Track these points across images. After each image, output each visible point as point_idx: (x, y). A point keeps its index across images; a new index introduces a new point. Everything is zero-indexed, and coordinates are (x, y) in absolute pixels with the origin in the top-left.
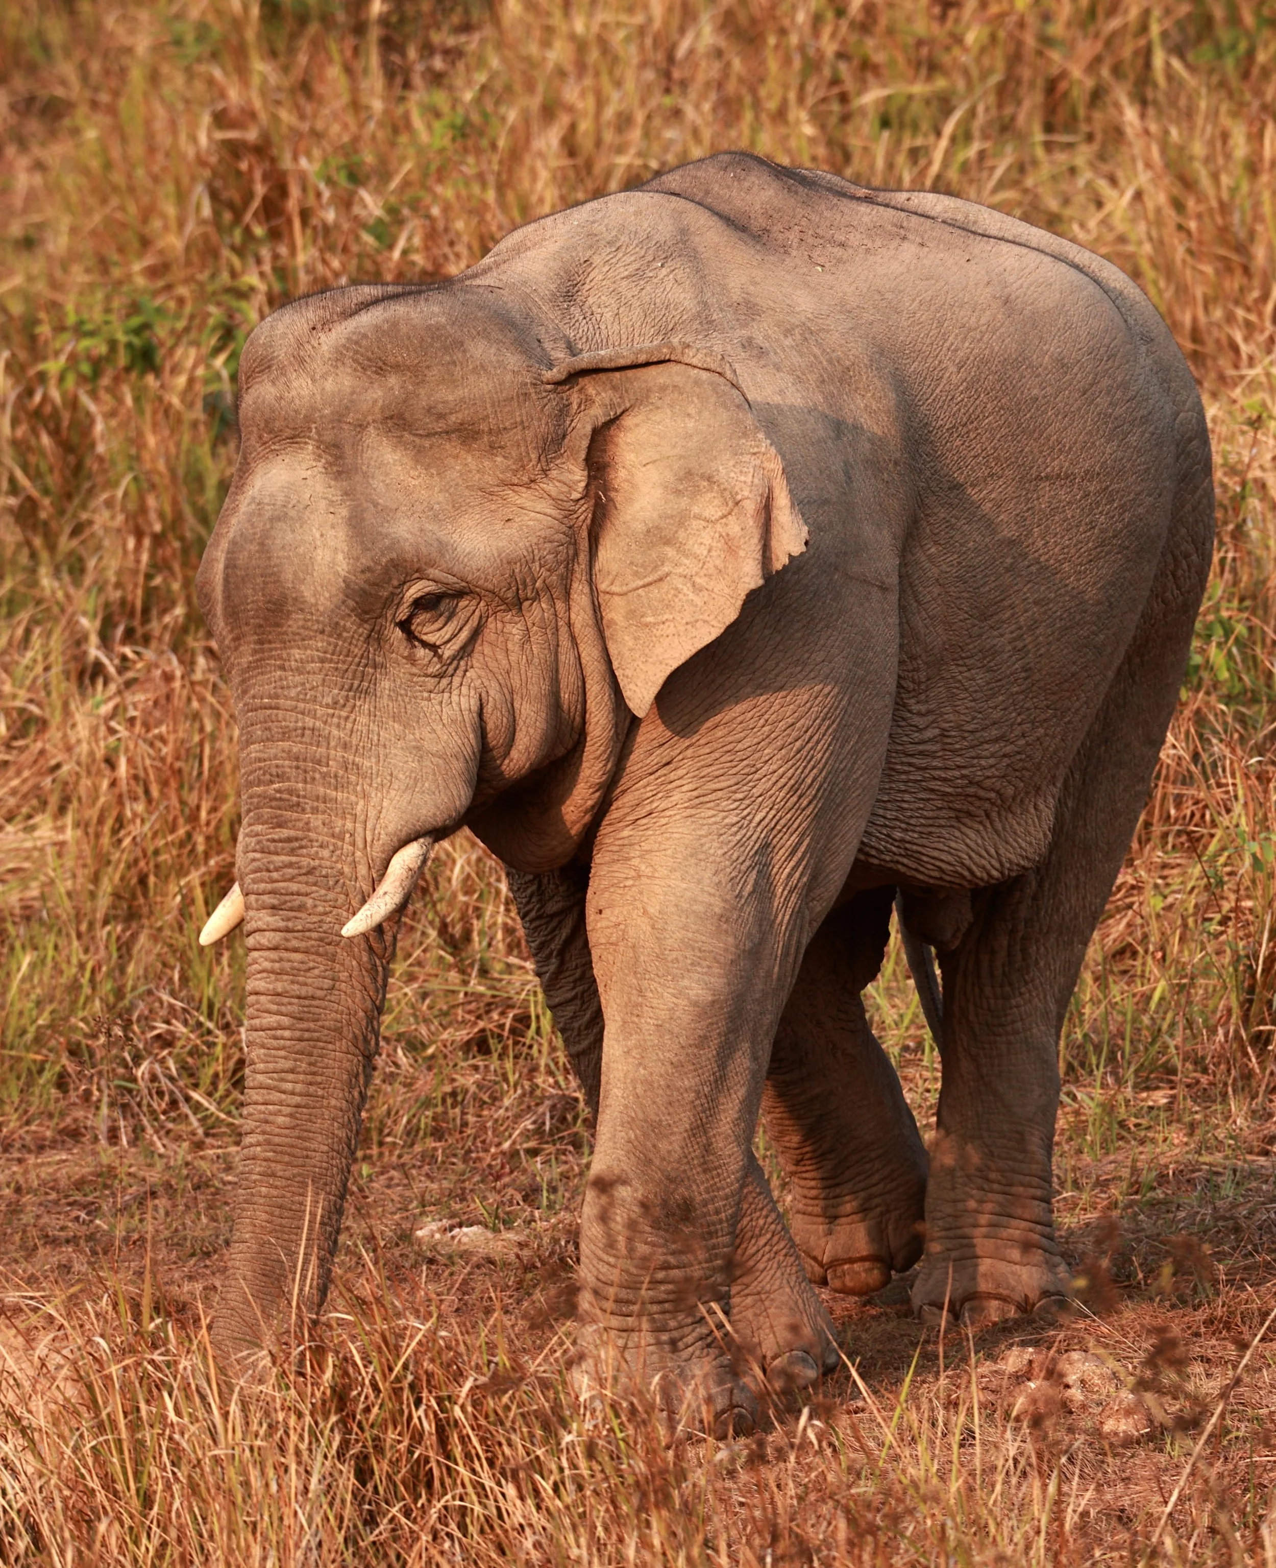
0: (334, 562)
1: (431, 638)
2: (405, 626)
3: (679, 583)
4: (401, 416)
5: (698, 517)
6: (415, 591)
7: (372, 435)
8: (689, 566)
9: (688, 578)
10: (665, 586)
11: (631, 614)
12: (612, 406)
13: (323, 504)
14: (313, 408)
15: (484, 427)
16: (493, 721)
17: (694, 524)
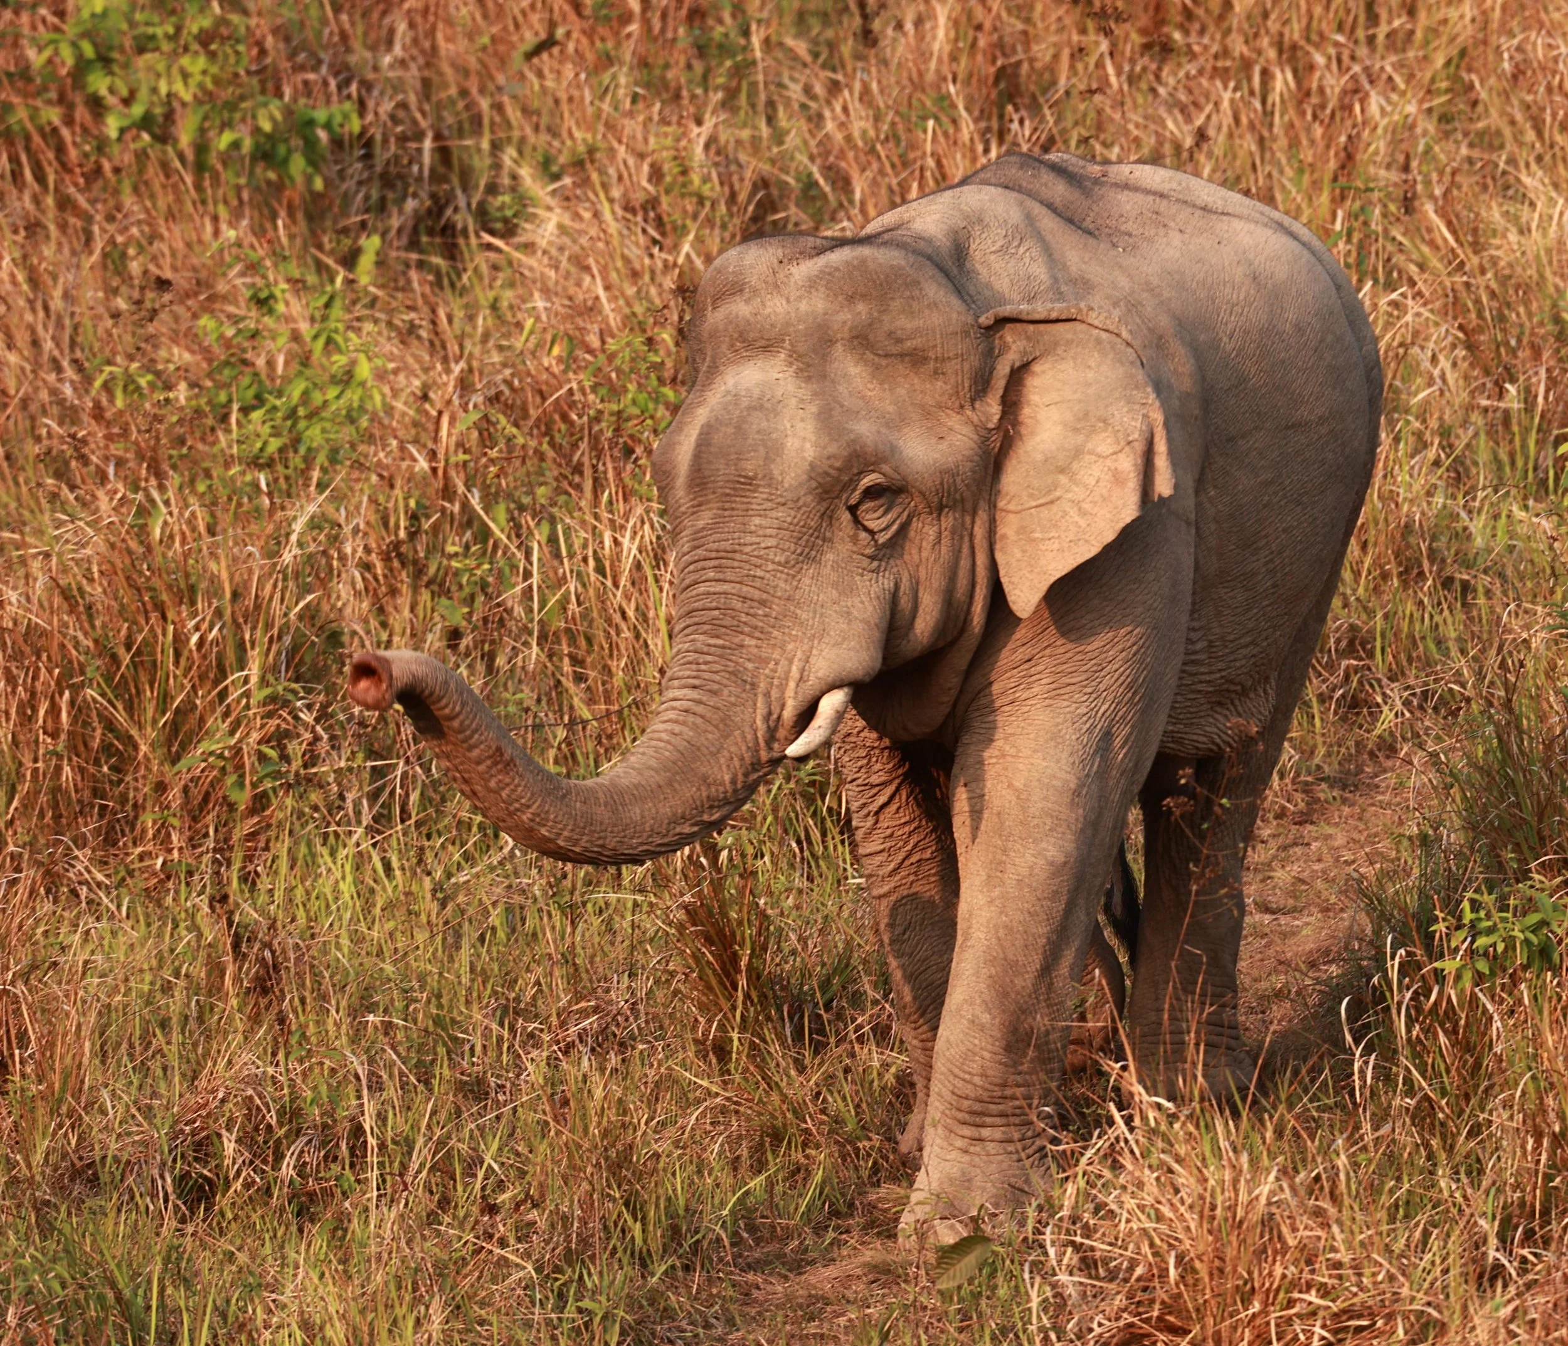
0: (802, 450)
1: (871, 525)
2: (853, 509)
3: (1067, 507)
4: (866, 338)
5: (1090, 453)
6: (867, 481)
7: (839, 349)
8: (1078, 493)
9: (1077, 504)
10: (1055, 508)
11: (1022, 530)
12: (1025, 353)
13: (794, 401)
14: (788, 324)
15: (931, 354)
16: (905, 602)
17: (1087, 458)
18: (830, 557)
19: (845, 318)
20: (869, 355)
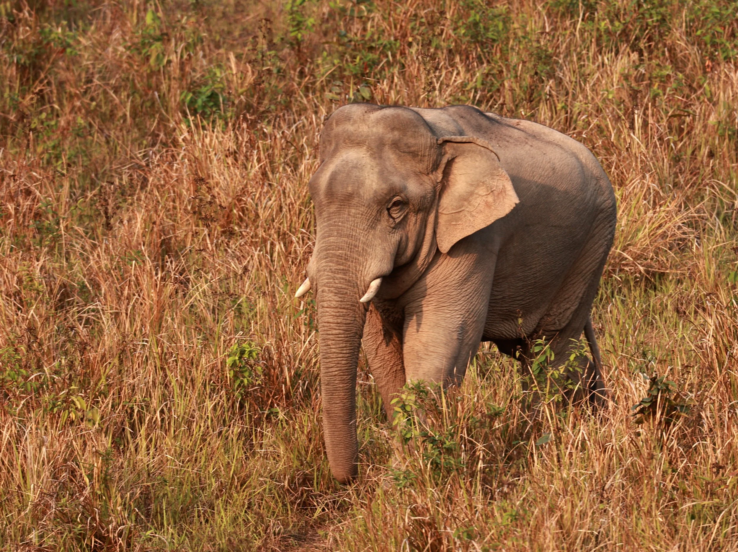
0: (372, 184)
2: (388, 210)
3: (467, 213)
4: (397, 145)
5: (477, 194)
8: (471, 208)
9: (470, 212)
10: (461, 213)
11: (448, 221)
12: (453, 154)
13: (369, 166)
15: (420, 153)
16: (402, 246)
17: (475, 196)
18: (379, 227)
19: (390, 136)
20: (398, 151)
